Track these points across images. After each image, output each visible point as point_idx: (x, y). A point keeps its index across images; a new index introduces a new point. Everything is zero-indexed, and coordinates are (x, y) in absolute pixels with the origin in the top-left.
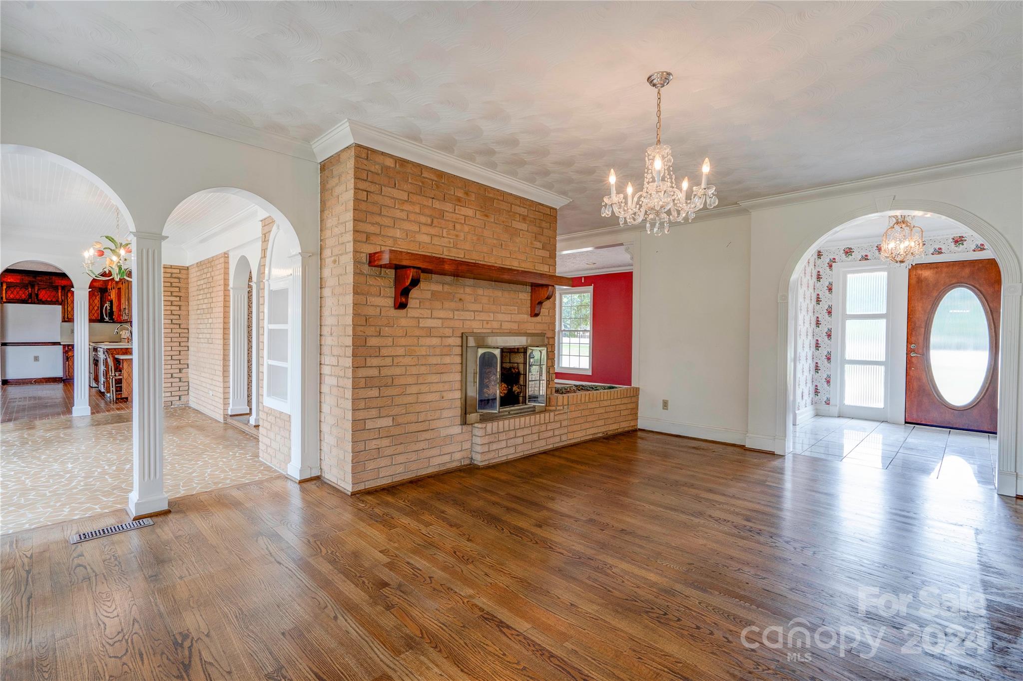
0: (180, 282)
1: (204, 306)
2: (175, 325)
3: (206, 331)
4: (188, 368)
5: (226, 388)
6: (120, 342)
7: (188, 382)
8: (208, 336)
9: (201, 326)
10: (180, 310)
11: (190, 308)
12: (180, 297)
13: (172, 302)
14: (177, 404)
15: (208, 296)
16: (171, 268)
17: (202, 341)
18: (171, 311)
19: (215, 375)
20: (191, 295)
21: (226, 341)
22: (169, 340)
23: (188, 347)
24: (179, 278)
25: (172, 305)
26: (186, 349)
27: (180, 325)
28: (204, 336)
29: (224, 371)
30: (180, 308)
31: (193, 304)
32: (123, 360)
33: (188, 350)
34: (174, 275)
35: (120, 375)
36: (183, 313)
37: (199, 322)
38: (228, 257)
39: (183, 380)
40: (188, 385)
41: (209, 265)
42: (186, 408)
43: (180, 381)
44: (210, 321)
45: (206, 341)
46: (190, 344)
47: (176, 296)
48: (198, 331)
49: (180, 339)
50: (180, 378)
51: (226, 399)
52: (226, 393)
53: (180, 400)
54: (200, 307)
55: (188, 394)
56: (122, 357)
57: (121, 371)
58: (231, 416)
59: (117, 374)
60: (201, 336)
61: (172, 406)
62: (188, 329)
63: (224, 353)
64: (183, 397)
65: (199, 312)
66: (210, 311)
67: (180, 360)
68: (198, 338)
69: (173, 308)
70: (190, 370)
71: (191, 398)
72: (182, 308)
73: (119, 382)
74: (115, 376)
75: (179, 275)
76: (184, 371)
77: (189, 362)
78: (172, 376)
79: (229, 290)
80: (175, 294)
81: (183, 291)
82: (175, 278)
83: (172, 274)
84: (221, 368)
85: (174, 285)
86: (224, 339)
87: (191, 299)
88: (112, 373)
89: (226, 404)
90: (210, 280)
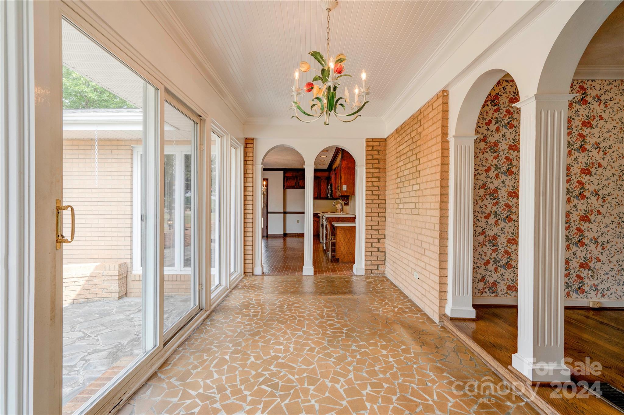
0: (379, 155)
1: (407, 172)
2: (375, 196)
3: (408, 200)
4: (385, 238)
5: (443, 277)
6: (336, 212)
7: (385, 252)
8: (412, 206)
9: (401, 195)
10: (379, 181)
11: (388, 179)
12: (379, 168)
13: (372, 173)
14: (375, 272)
15: (413, 158)
16: (372, 141)
17: (403, 211)
18: (372, 182)
19: (424, 255)
20: (389, 165)
21: (444, 212)
22: (370, 210)
23: (385, 217)
24: (378, 151)
25: (372, 177)
26: (384, 219)
27: (379, 195)
28: (406, 206)
29: (440, 254)
30: (379, 180)
31: (391, 174)
32: (336, 226)
33: (385, 221)
34: (375, 148)
35: (334, 239)
36: (381, 184)
37: (399, 191)
38: (447, 96)
39: (381, 249)
40: (385, 256)
41: (415, 121)
42: (384, 279)
43: (378, 251)
44: (416, 187)
45: (409, 211)
46: (387, 215)
47: (376, 168)
48: (398, 201)
49: (379, 210)
50: (378, 248)
51: (442, 292)
52: (443, 284)
53: (378, 269)
54: (401, 174)
55: (385, 264)
56: (336, 224)
57: (335, 236)
58: (452, 319)
59: (333, 238)
60: (401, 206)
61: (372, 275)
62: (385, 200)
63: (440, 228)
64: (380, 266)
65: (398, 180)
66: (416, 175)
67: (378, 230)
68: (397, 208)
69: (374, 179)
70: (387, 241)
71: (387, 269)
72: (381, 179)
73: (334, 244)
74: (331, 239)
75: (379, 148)
76: (381, 241)
77: (386, 232)
78: (372, 246)
79: (448, 142)
80: (375, 166)
81: (382, 163)
82: (376, 150)
83: (373, 146)
84: (437, 249)
85: (375, 157)
86: (441, 209)
87: (388, 169)
88: (329, 237)
89: (443, 299)
90: (417, 138)
